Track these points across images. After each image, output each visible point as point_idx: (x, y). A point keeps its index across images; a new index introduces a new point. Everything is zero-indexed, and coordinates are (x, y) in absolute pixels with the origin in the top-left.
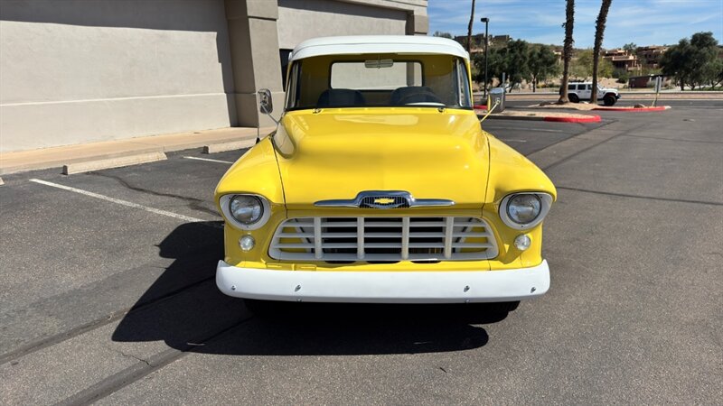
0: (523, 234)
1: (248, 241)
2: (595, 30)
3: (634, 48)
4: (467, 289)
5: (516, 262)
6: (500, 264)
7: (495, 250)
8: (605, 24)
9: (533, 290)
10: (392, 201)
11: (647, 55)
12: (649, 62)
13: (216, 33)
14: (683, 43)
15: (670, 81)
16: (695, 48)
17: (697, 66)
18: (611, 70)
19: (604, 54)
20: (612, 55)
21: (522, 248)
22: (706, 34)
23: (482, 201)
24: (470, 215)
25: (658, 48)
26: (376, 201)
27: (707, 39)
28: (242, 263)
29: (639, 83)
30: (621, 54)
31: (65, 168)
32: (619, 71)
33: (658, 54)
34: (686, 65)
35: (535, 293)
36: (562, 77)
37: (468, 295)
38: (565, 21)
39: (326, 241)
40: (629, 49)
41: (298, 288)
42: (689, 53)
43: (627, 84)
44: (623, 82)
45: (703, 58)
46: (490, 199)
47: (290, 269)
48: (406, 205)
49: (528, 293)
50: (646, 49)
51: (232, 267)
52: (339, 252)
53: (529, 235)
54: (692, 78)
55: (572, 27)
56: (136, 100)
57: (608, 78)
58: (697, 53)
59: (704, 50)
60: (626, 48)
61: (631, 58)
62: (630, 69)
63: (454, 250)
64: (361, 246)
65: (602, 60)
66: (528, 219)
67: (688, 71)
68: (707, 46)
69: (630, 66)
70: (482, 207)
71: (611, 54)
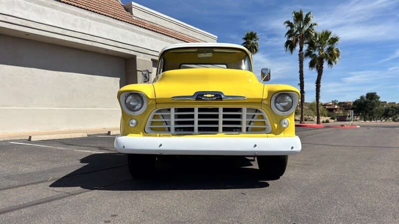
0: (285, 118)
1: (134, 121)
2: (316, 87)
3: (337, 103)
4: (255, 146)
5: (282, 134)
6: (274, 135)
7: (270, 127)
8: (321, 84)
9: (292, 148)
10: (213, 96)
11: (344, 106)
12: (346, 109)
13: (119, 79)
14: (362, 98)
15: (358, 118)
16: (369, 100)
17: (371, 109)
18: (326, 112)
19: (322, 105)
20: (326, 105)
21: (284, 126)
22: (373, 93)
23: (261, 97)
24: (255, 107)
25: (350, 102)
26: (205, 96)
27: (374, 95)
28: (129, 135)
29: (342, 119)
30: (331, 105)
31: (30, 137)
32: (330, 113)
33: (349, 105)
34: (365, 108)
35: (293, 150)
36: (300, 116)
37: (256, 149)
38: (300, 83)
39: (177, 123)
40: (334, 103)
41: (161, 145)
42: (366, 102)
43: (336, 120)
44: (334, 119)
45: (373, 105)
46: (265, 96)
47: (157, 136)
48: (221, 99)
49: (290, 149)
50: (344, 103)
51: (124, 137)
52: (184, 127)
53: (287, 119)
54: (370, 116)
55: (303, 86)
56: (73, 110)
57: (326, 117)
58: (370, 102)
59: (373, 101)
60: (333, 102)
61: (336, 107)
62: (336, 112)
63: (247, 129)
64: (196, 126)
65: (321, 108)
66: (286, 109)
67: (367, 112)
68: (374, 99)
69: (336, 111)
70: (260, 102)
71: (325, 105)
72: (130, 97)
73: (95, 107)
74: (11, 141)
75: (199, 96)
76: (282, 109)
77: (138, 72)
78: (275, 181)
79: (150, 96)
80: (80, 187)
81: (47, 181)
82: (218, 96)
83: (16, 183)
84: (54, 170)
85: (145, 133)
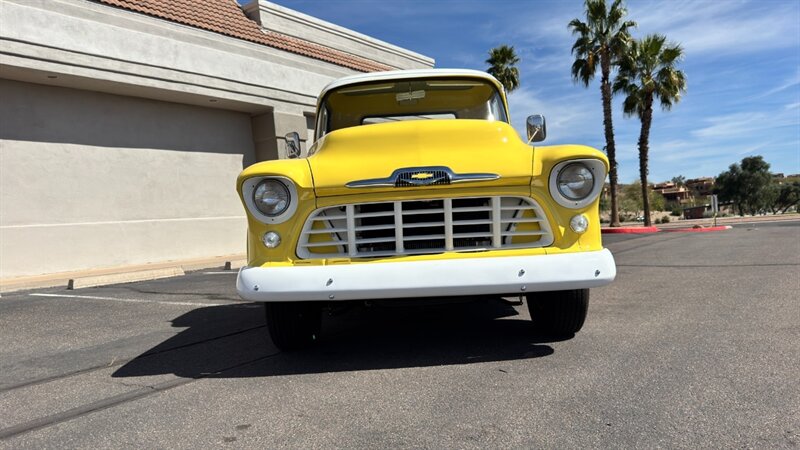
0: (579, 214)
1: (273, 236)
2: (638, 152)
3: (683, 181)
4: (522, 273)
5: (575, 246)
6: (558, 250)
7: (549, 234)
8: (648, 146)
9: (598, 273)
10: (431, 175)
11: (698, 187)
12: (702, 194)
13: (242, 156)
14: (733, 168)
15: (727, 211)
16: (747, 172)
17: (753, 191)
18: (662, 202)
19: (652, 187)
20: (662, 188)
21: (579, 229)
22: (755, 158)
23: (529, 173)
24: (518, 193)
25: (709, 180)
26: (413, 176)
27: (757, 163)
28: (266, 264)
29: (695, 213)
30: (670, 187)
31: (71, 282)
32: (671, 204)
33: (709, 185)
34: (741, 190)
35: (599, 277)
37: (524, 280)
38: (606, 144)
39: (360, 235)
40: (678, 182)
41: (330, 282)
42: (742, 177)
43: (682, 216)
44: (678, 215)
45: (758, 183)
46: (537, 171)
47: (321, 264)
48: (447, 181)
49: (592, 277)
50: (697, 181)
51: (256, 268)
52: (376, 244)
53: (585, 214)
54: (750, 204)
55: (614, 150)
56: (154, 223)
57: (661, 211)
58: (750, 177)
59: (757, 174)
60: (674, 180)
61: (682, 190)
62: (682, 201)
63: (504, 239)
64: (400, 239)
65: (651, 194)
66: (582, 194)
67: (744, 197)
68: (758, 169)
69: (682, 198)
70: (527, 183)
71: (659, 187)
72: (263, 188)
73: (197, 215)
74: (33, 291)
75: (403, 177)
76: (572, 195)
77: (278, 140)
78: (566, 342)
79: (302, 185)
80: (172, 375)
81: (106, 366)
82: (441, 175)
83: (46, 372)
84: (120, 345)
85: (297, 258)
